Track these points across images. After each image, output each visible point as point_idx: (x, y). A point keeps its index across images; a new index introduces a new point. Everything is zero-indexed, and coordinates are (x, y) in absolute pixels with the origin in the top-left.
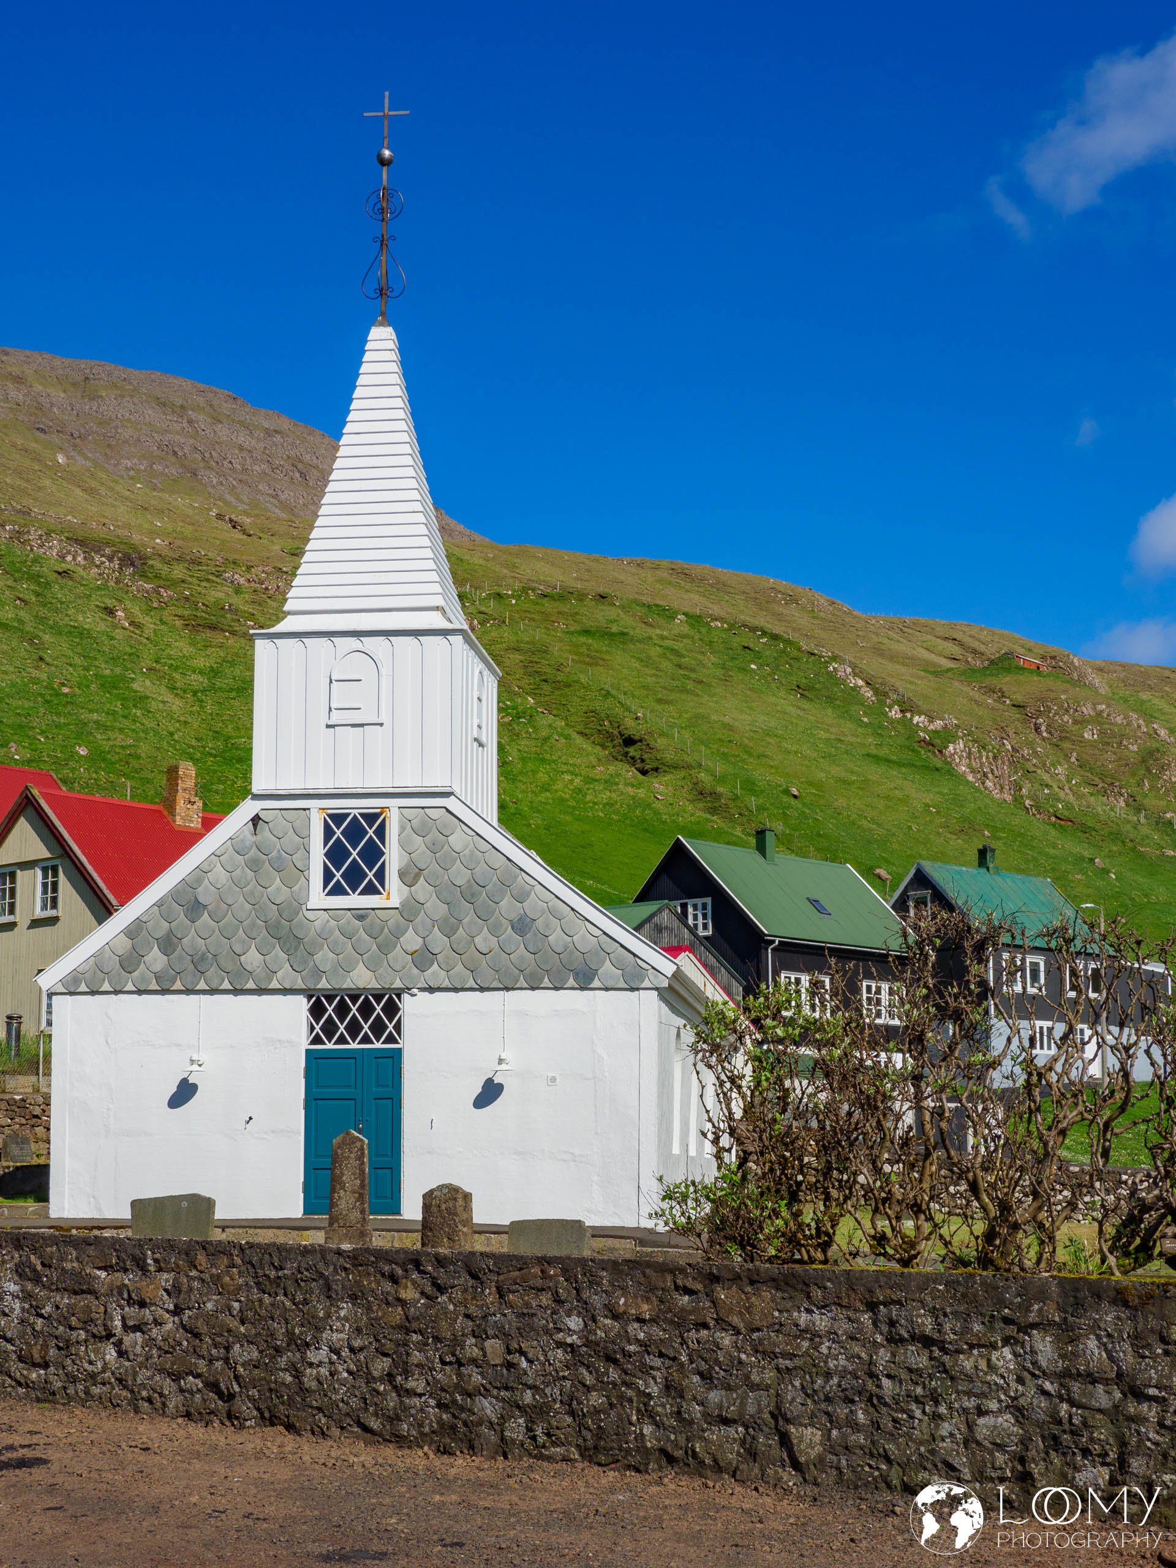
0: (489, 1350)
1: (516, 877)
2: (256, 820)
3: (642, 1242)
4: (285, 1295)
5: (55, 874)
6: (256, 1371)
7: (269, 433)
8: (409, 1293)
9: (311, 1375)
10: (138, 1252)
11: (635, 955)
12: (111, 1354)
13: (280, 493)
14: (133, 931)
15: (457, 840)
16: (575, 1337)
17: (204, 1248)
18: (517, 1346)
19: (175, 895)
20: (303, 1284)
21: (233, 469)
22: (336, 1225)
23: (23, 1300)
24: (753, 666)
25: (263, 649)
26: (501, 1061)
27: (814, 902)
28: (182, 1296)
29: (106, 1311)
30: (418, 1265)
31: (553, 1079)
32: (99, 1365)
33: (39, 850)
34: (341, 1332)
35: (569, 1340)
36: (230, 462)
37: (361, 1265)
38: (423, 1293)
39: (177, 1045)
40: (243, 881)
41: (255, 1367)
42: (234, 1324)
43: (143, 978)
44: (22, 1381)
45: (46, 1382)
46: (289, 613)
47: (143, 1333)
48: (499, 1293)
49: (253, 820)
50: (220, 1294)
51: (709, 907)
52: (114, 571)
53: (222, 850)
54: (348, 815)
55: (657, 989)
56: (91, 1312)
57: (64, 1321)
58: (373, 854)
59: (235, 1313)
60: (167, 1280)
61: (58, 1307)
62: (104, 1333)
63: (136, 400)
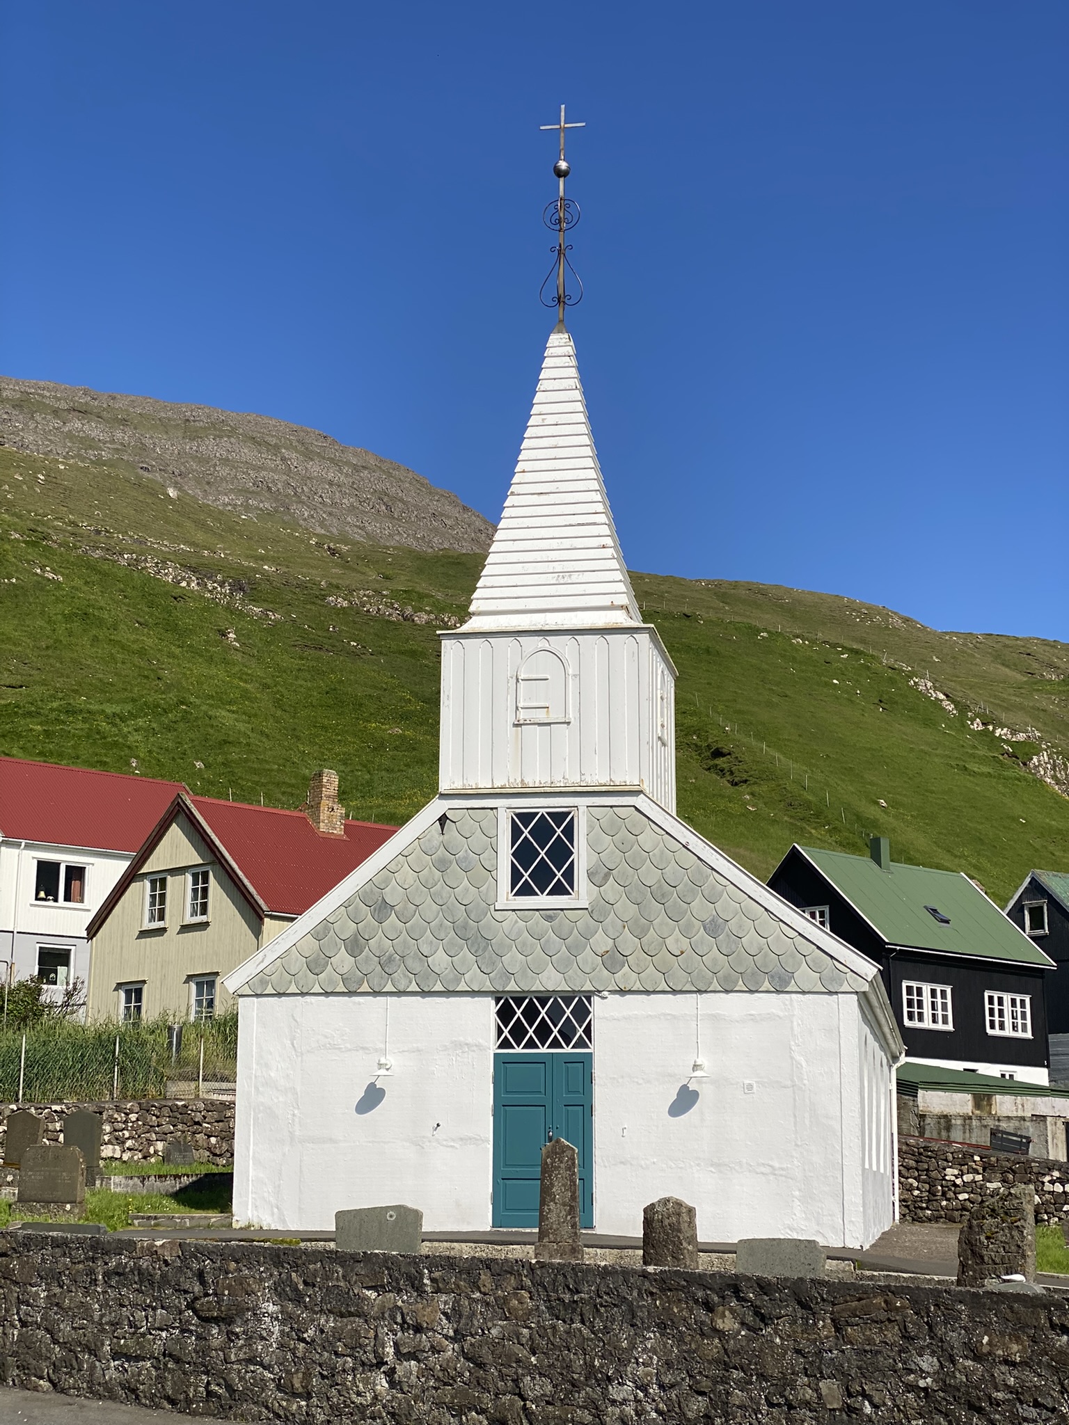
0: (824, 1391)
1: (707, 877)
2: (443, 820)
3: (860, 1265)
4: (583, 1322)
5: (206, 880)
6: (550, 1408)
7: (356, 468)
8: (727, 1323)
9: (614, 1414)
10: (413, 1270)
11: (832, 957)
12: (382, 1383)
13: (367, 524)
14: (321, 932)
15: (648, 838)
16: (929, 1380)
17: (488, 1267)
18: (859, 1389)
19: (362, 896)
20: (602, 1310)
21: (323, 503)
22: (546, 1240)
23: (283, 1323)
24: (835, 681)
25: (449, 649)
26: (696, 1067)
27: (934, 912)
28: (463, 1321)
29: (376, 1336)
30: (736, 1291)
31: (750, 1087)
32: (369, 1396)
33: (192, 857)
34: (648, 1365)
35: (922, 1383)
36: (321, 496)
37: (670, 1290)
38: (743, 1324)
39: (363, 1048)
40: (431, 881)
41: (548, 1403)
42: (522, 1353)
43: (331, 981)
44: (282, 1413)
45: (308, 1415)
46: (474, 614)
47: (419, 1361)
48: (835, 1327)
49: (440, 819)
50: (506, 1319)
51: (827, 915)
52: (225, 596)
53: (410, 849)
54: (537, 813)
55: (857, 993)
56: (360, 1337)
57: (328, 1345)
58: (562, 853)
59: (524, 1341)
60: (446, 1303)
61: (322, 1331)
62: (375, 1361)
63: (233, 440)
